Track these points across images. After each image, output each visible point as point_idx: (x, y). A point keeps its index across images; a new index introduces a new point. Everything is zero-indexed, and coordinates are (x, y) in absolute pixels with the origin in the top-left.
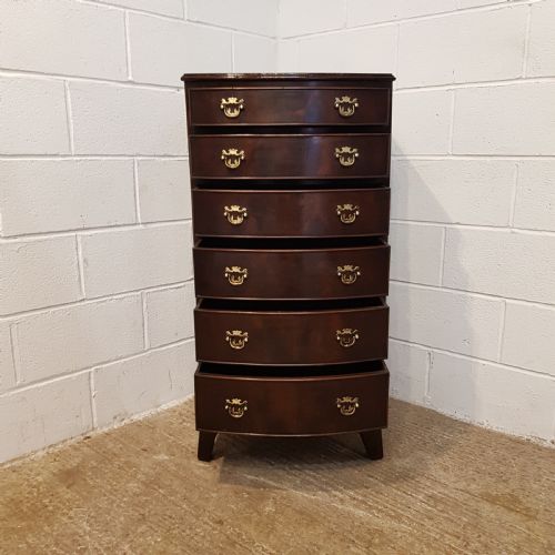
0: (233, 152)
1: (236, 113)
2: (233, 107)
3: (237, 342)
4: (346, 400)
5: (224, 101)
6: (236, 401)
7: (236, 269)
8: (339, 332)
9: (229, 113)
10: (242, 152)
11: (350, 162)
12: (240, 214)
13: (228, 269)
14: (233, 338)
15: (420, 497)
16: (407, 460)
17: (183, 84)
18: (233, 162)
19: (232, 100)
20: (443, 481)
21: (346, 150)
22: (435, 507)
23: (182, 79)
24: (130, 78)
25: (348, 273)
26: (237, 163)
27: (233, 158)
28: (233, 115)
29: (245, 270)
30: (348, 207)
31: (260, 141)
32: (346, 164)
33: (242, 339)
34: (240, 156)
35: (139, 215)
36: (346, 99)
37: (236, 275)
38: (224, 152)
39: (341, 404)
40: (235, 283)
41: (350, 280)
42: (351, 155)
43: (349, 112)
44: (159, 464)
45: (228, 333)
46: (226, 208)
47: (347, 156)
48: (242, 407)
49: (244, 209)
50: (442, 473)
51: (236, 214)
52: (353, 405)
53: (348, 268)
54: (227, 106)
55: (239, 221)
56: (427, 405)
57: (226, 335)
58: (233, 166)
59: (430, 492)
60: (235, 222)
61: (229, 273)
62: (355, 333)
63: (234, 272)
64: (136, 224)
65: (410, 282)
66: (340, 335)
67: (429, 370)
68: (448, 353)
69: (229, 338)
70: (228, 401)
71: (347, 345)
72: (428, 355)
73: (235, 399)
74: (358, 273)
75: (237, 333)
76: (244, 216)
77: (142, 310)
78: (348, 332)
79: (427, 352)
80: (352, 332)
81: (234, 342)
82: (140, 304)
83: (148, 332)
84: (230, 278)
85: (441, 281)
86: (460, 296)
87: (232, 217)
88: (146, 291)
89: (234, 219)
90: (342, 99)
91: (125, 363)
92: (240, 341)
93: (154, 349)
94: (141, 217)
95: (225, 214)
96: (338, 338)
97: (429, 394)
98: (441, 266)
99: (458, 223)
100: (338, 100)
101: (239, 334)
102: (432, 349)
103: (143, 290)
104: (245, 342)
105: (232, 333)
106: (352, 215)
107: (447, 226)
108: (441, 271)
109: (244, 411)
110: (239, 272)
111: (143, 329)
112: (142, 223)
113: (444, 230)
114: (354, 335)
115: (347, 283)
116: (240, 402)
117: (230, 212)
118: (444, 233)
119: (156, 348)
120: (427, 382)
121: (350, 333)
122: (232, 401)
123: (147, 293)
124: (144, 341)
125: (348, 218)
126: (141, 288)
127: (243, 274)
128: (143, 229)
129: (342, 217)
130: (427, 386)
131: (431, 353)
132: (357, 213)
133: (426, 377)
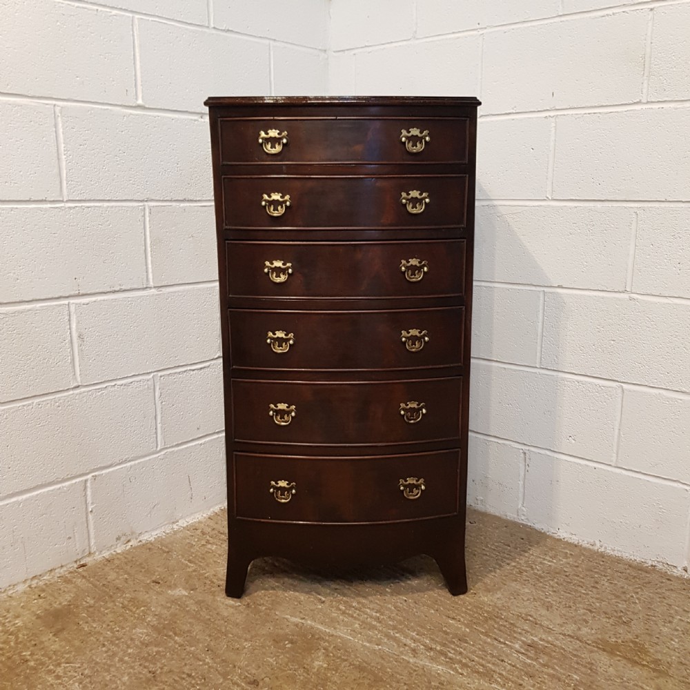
0: (276, 197)
1: (278, 149)
2: (274, 141)
3: (282, 418)
4: (411, 481)
5: (263, 134)
6: (283, 484)
7: (280, 334)
8: (403, 405)
9: (268, 149)
10: (287, 197)
11: (419, 209)
12: (284, 271)
13: (270, 334)
14: (278, 412)
15: (517, 646)
16: (499, 595)
17: (206, 109)
18: (275, 209)
19: (273, 133)
20: (546, 623)
21: (415, 194)
22: (536, 660)
23: (206, 104)
24: (140, 102)
25: (414, 339)
26: (281, 211)
27: (276, 203)
28: (273, 151)
29: (291, 335)
30: (414, 262)
31: (310, 184)
32: (414, 211)
33: (289, 413)
34: (285, 202)
35: (151, 276)
36: (415, 132)
37: (281, 341)
38: (266, 197)
39: (405, 486)
40: (278, 350)
41: (417, 346)
42: (420, 201)
43: (419, 147)
44: (174, 601)
45: (272, 406)
46: (267, 263)
47: (415, 201)
48: (289, 490)
49: (289, 265)
50: (544, 612)
51: (278, 271)
52: (418, 487)
53: (414, 332)
54: (267, 140)
55: (283, 278)
56: (522, 519)
57: (269, 409)
58: (276, 214)
59: (529, 639)
60: (278, 280)
61: (271, 338)
62: (422, 407)
63: (278, 337)
64: (147, 288)
65: (498, 360)
66: (403, 409)
67: (525, 475)
68: (548, 453)
69: (273, 412)
70: (273, 483)
71: (412, 421)
72: (522, 455)
73: (281, 480)
74: (426, 339)
75: (282, 406)
76: (288, 273)
77: (155, 399)
78: (413, 405)
79: (521, 451)
80: (418, 405)
81: (279, 418)
82: (152, 391)
83: (161, 427)
84: (274, 345)
85: (538, 360)
86: (563, 379)
87: (275, 275)
88: (160, 374)
89: (276, 277)
90: (409, 132)
91: (131, 467)
92: (286, 416)
93: (169, 448)
94: (153, 279)
95: (266, 270)
96: (402, 412)
97: (525, 505)
98: (539, 341)
99: (559, 287)
100: (404, 132)
101: (285, 408)
102: (527, 448)
103: (155, 373)
104: (292, 417)
105: (277, 407)
106: (420, 271)
107: (546, 289)
108: (539, 348)
109: (292, 494)
110: (284, 337)
111: (156, 422)
112: (155, 287)
113: (541, 295)
114: (421, 409)
115: (413, 350)
116: (287, 484)
117: (271, 268)
118: (542, 298)
119: (172, 447)
120: (521, 490)
121: (416, 407)
122: (278, 484)
123: (161, 376)
124: (157, 438)
125: (415, 275)
126: (153, 371)
127: (289, 339)
128: (157, 295)
129: (408, 274)
130: (521, 495)
131: (527, 452)
132: (426, 269)
133: (521, 483)
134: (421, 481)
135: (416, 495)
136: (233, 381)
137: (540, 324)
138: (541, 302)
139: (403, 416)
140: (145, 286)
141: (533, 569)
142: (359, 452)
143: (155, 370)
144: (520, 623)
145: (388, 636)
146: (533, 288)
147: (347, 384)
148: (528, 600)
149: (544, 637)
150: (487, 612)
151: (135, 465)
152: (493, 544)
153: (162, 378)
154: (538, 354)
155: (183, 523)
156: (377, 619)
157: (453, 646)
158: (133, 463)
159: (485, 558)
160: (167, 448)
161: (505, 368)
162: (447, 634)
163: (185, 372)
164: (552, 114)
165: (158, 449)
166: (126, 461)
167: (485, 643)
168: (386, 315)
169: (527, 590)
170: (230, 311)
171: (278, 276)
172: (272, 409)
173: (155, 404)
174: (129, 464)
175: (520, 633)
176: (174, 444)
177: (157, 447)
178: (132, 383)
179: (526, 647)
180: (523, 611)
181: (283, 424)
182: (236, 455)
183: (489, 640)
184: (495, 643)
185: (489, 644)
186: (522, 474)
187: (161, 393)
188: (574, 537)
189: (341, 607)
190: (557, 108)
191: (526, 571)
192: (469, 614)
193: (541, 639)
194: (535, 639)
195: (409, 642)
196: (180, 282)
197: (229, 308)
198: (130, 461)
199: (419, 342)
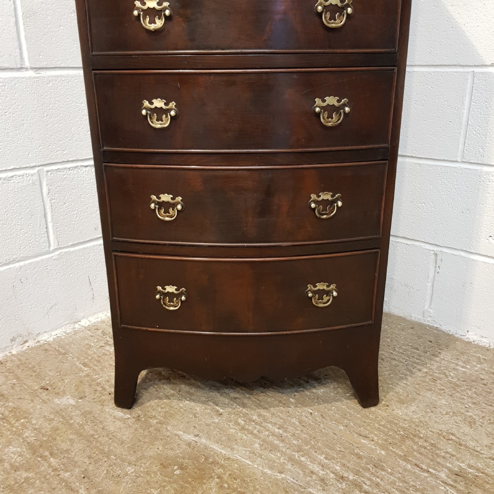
3: (166, 211)
4: (321, 286)
6: (171, 289)
7: (158, 103)
8: (313, 196)
12: (159, 13)
13: (146, 103)
14: (161, 205)
25: (331, 109)
29: (172, 105)
33: (174, 206)
37: (160, 112)
39: (314, 292)
40: (158, 125)
41: (333, 121)
45: (154, 197)
46: (138, 4)
48: (178, 296)
49: (166, 4)
51: (152, 14)
52: (328, 293)
53: (331, 100)
55: (159, 23)
57: (150, 201)
60: (152, 27)
61: (147, 109)
62: (337, 199)
63: (156, 107)
64: (21, 68)
66: (315, 202)
67: (434, 277)
68: (463, 254)
69: (156, 204)
70: (159, 288)
71: (325, 216)
72: (433, 257)
73: (169, 285)
74: (347, 109)
75: (166, 198)
76: (165, 15)
77: (42, 196)
78: (326, 196)
79: (432, 252)
80: (332, 196)
81: (162, 211)
82: (38, 186)
83: (53, 226)
84: (151, 118)
85: (460, 154)
86: (488, 173)
87: (148, 19)
88: (46, 168)
89: (150, 23)
91: (21, 267)
92: (171, 210)
93: (64, 248)
94: (29, 58)
95: (136, 13)
96: (313, 205)
97: (432, 307)
98: (463, 132)
101: (170, 200)
102: (440, 249)
103: (40, 168)
104: (178, 211)
105: (160, 198)
106: (341, 14)
107: (476, 70)
108: (462, 140)
109: (182, 301)
110: (164, 107)
111: (46, 221)
112: (32, 68)
113: (470, 77)
114: (335, 201)
115: (330, 124)
116: (176, 290)
117: (143, 10)
118: (470, 81)
119: (68, 247)
120: (429, 292)
121: (330, 198)
122: (165, 289)
123: (48, 171)
124: (48, 237)
125: (335, 20)
126: (37, 164)
127: (169, 110)
128: (34, 78)
129: (325, 17)
130: (428, 297)
131: (438, 253)
132: (349, 10)
133: (429, 285)
134: (333, 286)
135: (325, 302)
137: (465, 112)
138: (469, 85)
139: (314, 209)
140: (19, 66)
141: (447, 376)
142: (261, 252)
143: (40, 164)
144: (442, 444)
145: (291, 459)
146: (461, 70)
147: (245, 169)
148: (447, 414)
149: (472, 462)
150: (404, 429)
151: (25, 265)
152: (401, 348)
153: (49, 173)
154: (461, 146)
155: (85, 323)
156: (281, 438)
157: (368, 475)
158: (22, 263)
159: (394, 362)
160: (61, 248)
161: (420, 164)
162: (359, 457)
163: (76, 167)
165: (52, 249)
166: (14, 261)
167: (405, 470)
168: (295, 76)
169: (444, 402)
170: (95, 74)
171: (152, 22)
172: (154, 202)
173: (43, 201)
174: (17, 265)
175: (443, 457)
176: (70, 244)
177: (49, 247)
178: (13, 177)
179: (454, 477)
180: (443, 427)
181: (167, 219)
182: (115, 256)
183: (409, 467)
184: (417, 470)
185: (410, 471)
186: (431, 275)
187: (49, 190)
188: (485, 340)
189: (240, 421)
191: (440, 379)
192: (383, 432)
193: (470, 466)
194: (462, 465)
195: (316, 468)
196: (62, 65)
197: (93, 70)
198: (19, 261)
199: (336, 114)
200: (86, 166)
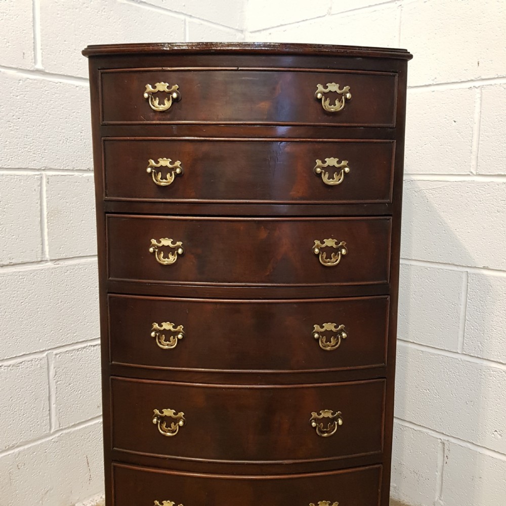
0: (165, 162)
1: (168, 104)
2: (162, 96)
3: (168, 426)
4: (322, 505)
5: (149, 87)
6: (168, 504)
7: (167, 326)
8: (314, 415)
9: (156, 105)
10: (178, 163)
11: (337, 180)
12: (172, 250)
13: (156, 326)
14: (163, 419)
17: (86, 60)
18: (164, 177)
19: (162, 87)
21: (332, 162)
24: (39, 66)
25: (328, 334)
26: (170, 179)
27: (164, 170)
28: (161, 108)
29: (180, 328)
30: (330, 243)
31: (205, 148)
32: (331, 182)
33: (176, 421)
34: (174, 169)
35: (47, 249)
36: (333, 87)
37: (168, 334)
38: (152, 162)
40: (165, 346)
41: (332, 345)
42: (338, 170)
43: (338, 106)
45: (157, 411)
46: (154, 241)
47: (332, 170)
49: (179, 243)
51: (167, 250)
53: (329, 327)
54: (154, 95)
55: (172, 259)
57: (152, 415)
58: (163, 183)
60: (166, 262)
61: (156, 331)
62: (338, 417)
63: (164, 329)
64: (41, 261)
65: (415, 342)
66: (316, 420)
67: (443, 466)
68: (469, 445)
69: (158, 419)
70: (157, 502)
71: (325, 435)
72: (440, 445)
73: (167, 500)
74: (344, 335)
75: (169, 412)
76: (177, 253)
77: (48, 379)
78: (327, 414)
79: (439, 441)
80: (333, 414)
81: (164, 425)
82: (45, 370)
83: (56, 408)
84: (159, 339)
85: (460, 346)
86: (489, 368)
87: (162, 255)
88: (55, 352)
89: (164, 257)
90: (326, 87)
91: (19, 453)
92: (172, 425)
93: (65, 429)
94: (49, 251)
95: (151, 250)
96: (314, 424)
97: (442, 498)
98: (461, 325)
99: (484, 268)
100: (320, 87)
101: (172, 415)
102: (446, 438)
103: (50, 351)
104: (179, 427)
105: (163, 413)
106: (336, 254)
107: (469, 270)
108: (461, 333)
110: (173, 329)
111: (50, 403)
112: (51, 260)
113: (464, 276)
114: (336, 419)
115: (328, 348)
116: (174, 505)
117: (158, 247)
118: (464, 279)
119: (69, 428)
120: (439, 481)
121: (331, 416)
122: (162, 504)
123: (56, 354)
124: (50, 419)
125: (331, 259)
126: (47, 349)
127: (177, 333)
128: (53, 269)
129: (322, 257)
130: (438, 487)
131: (445, 442)
132: (344, 251)
133: (438, 474)
134: (336, 505)
136: (112, 379)
137: (462, 307)
138: (464, 283)
139: (315, 428)
140: (39, 259)
143: (49, 348)
146: (455, 268)
147: (247, 388)
151: (24, 450)
153: (58, 356)
154: (460, 339)
158: (21, 448)
160: (62, 430)
161: (422, 351)
163: (84, 348)
164: (477, 84)
165: (52, 431)
166: (13, 447)
168: (295, 306)
170: (110, 297)
171: (166, 257)
172: (157, 416)
173: (49, 384)
174: (16, 450)
176: (71, 425)
177: (50, 429)
178: (21, 363)
181: (169, 434)
182: (115, 467)
186: (440, 464)
187: (56, 372)
190: (483, 77)
196: (81, 255)
197: (108, 293)
198: (18, 447)
199: (335, 338)
200: (94, 346)
